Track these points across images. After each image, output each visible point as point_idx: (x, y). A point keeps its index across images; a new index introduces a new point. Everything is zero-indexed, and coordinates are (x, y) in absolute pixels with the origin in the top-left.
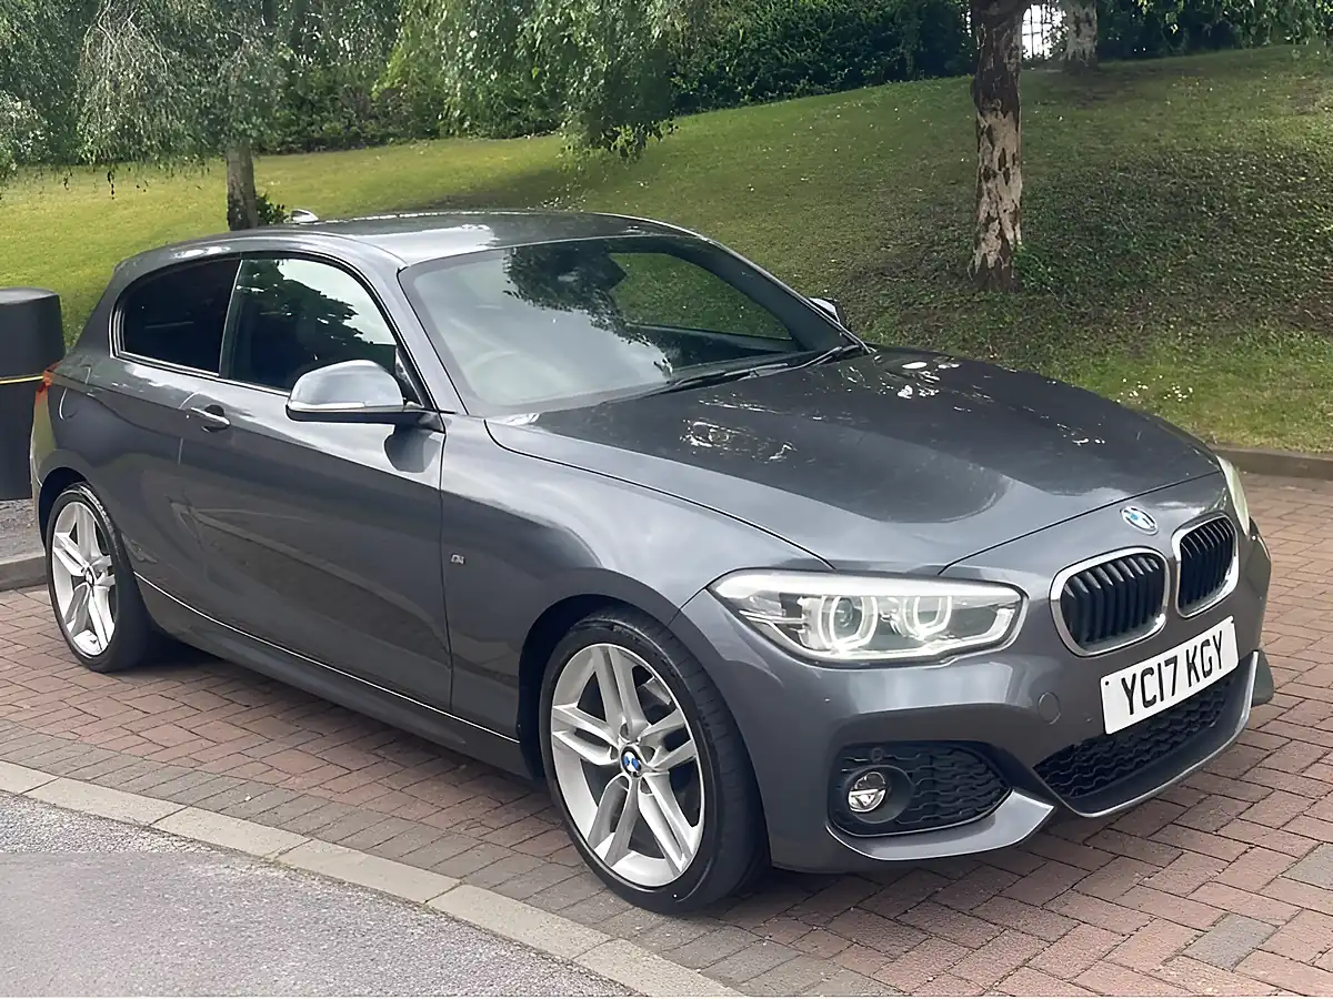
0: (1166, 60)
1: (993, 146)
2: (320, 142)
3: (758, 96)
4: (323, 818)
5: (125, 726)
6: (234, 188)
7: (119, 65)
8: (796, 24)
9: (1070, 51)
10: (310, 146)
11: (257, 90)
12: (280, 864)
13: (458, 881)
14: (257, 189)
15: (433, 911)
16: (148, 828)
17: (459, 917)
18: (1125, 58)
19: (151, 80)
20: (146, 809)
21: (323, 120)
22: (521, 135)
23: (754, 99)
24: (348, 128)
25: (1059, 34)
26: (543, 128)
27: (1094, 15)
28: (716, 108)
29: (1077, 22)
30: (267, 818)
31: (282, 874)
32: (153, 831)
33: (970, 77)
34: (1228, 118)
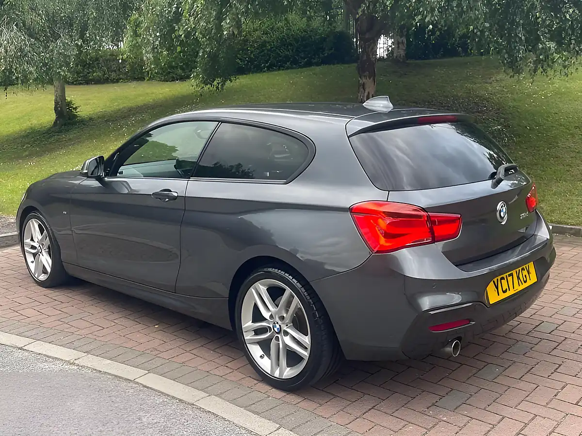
0: (432, 61)
1: (365, 91)
2: (92, 80)
3: (270, 68)
4: (92, 347)
5: (12, 309)
6: (57, 97)
7: (9, 43)
8: (286, 40)
9: (395, 55)
10: (88, 82)
11: (65, 56)
12: (75, 363)
13: (147, 372)
14: (66, 98)
15: (137, 383)
16: (21, 349)
17: (147, 385)
18: (416, 59)
19: (21, 50)
20: (20, 341)
21: (94, 72)
22: (174, 81)
23: (268, 70)
24: (104, 75)
25: (390, 49)
26: (183, 78)
27: (405, 41)
28: (253, 73)
29: (398, 43)
30: (69, 345)
31: (76, 368)
32: (24, 350)
33: (356, 65)
34: (456, 84)
